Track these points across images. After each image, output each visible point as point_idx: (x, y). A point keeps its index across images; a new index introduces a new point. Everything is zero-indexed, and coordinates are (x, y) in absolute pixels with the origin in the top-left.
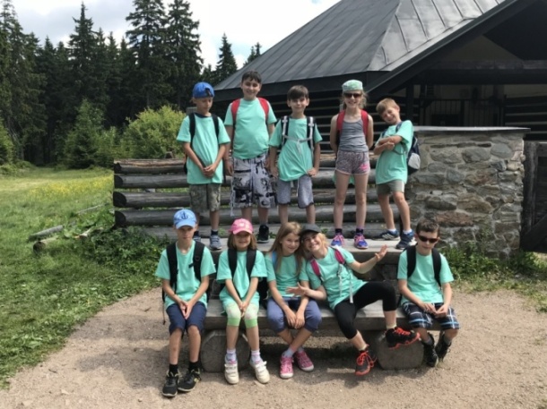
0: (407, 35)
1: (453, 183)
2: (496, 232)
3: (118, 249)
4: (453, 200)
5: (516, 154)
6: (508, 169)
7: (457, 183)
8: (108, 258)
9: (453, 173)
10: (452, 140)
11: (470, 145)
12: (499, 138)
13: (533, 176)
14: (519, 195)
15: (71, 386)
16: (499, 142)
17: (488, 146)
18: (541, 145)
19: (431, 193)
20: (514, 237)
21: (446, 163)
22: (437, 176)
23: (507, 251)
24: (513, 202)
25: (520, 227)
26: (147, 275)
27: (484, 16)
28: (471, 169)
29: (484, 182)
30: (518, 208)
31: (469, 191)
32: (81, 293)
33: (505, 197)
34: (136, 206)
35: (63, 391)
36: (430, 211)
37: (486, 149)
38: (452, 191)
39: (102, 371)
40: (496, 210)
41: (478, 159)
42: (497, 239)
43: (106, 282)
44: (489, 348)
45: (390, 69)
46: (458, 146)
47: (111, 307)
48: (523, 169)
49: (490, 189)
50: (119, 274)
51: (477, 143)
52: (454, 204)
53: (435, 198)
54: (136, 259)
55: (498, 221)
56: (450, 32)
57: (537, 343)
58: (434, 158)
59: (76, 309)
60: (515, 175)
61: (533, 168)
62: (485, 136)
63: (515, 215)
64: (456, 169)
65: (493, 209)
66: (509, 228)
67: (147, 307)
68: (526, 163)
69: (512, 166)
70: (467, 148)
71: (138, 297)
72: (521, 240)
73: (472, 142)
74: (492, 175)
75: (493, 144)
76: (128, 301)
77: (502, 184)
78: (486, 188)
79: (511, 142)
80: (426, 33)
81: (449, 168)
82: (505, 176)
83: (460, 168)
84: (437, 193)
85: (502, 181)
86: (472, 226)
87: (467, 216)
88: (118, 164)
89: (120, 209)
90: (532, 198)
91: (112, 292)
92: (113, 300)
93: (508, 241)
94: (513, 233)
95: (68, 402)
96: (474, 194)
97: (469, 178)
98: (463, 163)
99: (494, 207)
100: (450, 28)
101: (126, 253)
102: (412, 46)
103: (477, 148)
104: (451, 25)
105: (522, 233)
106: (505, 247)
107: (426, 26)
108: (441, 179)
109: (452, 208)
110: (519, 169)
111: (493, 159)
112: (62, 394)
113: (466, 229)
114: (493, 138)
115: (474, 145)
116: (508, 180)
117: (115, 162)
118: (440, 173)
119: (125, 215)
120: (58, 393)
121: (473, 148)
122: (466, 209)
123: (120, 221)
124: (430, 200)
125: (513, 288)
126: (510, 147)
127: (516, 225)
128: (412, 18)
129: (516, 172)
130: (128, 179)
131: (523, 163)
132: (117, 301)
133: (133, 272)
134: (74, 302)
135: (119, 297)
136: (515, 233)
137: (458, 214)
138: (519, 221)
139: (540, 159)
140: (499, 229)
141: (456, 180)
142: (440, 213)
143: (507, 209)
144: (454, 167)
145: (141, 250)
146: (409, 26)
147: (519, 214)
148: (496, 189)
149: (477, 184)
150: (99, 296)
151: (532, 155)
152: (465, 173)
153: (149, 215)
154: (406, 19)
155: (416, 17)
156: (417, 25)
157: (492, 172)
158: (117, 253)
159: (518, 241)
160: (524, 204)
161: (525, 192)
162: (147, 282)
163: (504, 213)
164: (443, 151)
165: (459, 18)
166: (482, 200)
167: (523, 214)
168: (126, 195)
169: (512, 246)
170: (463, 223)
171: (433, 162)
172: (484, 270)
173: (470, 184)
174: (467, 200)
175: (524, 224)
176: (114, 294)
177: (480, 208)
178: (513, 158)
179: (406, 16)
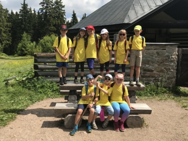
0: (137, 11)
2: (167, 80)
3: (35, 85)
4: (153, 68)
5: (175, 53)
6: (172, 58)
7: (154, 62)
8: (32, 88)
9: (153, 59)
10: (152, 47)
11: (159, 49)
12: (169, 46)
13: (180, 60)
14: (175, 67)
15: (18, 134)
16: (169, 48)
17: (165, 49)
18: (183, 50)
19: (145, 66)
20: (173, 81)
21: (150, 55)
23: (171, 86)
24: (173, 69)
25: (176, 78)
26: (46, 94)
27: (163, 5)
28: (159, 58)
29: (163, 62)
30: (175, 71)
31: (158, 65)
32: (22, 100)
33: (170, 67)
34: (42, 69)
35: (15, 136)
36: (145, 72)
37: (164, 50)
38: (152, 65)
39: (29, 128)
40: (168, 72)
41: (162, 54)
42: (168, 82)
43: (31, 96)
44: (165, 120)
45: (131, 22)
46: (155, 49)
47: (33, 105)
48: (177, 58)
49: (166, 64)
50: (36, 93)
51: (161, 48)
52: (153, 69)
53: (147, 67)
54: (42, 88)
55: (168, 76)
56: (152, 10)
57: (182, 118)
58: (146, 53)
59: (20, 106)
60: (174, 60)
61: (180, 58)
62: (164, 46)
63: (174, 74)
64: (154, 57)
65: (166, 72)
66: (172, 78)
67: (46, 105)
68: (178, 56)
69: (173, 57)
70: (158, 50)
71: (42, 102)
72: (176, 83)
73: (160, 48)
74: (166, 60)
75: (167, 49)
76: (39, 103)
77: (169, 63)
78: (164, 64)
79: (173, 48)
80: (143, 10)
81: (152, 57)
82: (171, 60)
83: (155, 57)
85: (170, 62)
86: (159, 77)
87: (157, 74)
88: (36, 54)
89: (36, 70)
90: (180, 68)
91: (33, 100)
92: (33, 103)
93: (171, 83)
94: (173, 80)
95: (16, 140)
96: (160, 66)
97: (158, 61)
98: (156, 55)
99: (167, 71)
100: (152, 9)
101: (38, 86)
102: (138, 15)
103: (161, 50)
104: (152, 8)
105: (176, 80)
106: (170, 85)
107: (143, 8)
108: (149, 61)
109: (152, 71)
110: (175, 58)
111: (167, 54)
112: (14, 137)
113: (157, 78)
114: (167, 47)
115: (160, 49)
116: (172, 61)
117: (35, 54)
118: (148, 59)
119: (38, 72)
120: (13, 136)
121: (160, 50)
122: (157, 72)
123: (36, 75)
124: (145, 68)
125: (173, 99)
126: (173, 50)
127: (174, 77)
128: (139, 5)
129: (175, 59)
130: (39, 60)
131: (177, 55)
132: (35, 103)
133: (41, 93)
134: (19, 103)
135: (35, 102)
136: (174, 80)
137: (154, 73)
138: (175, 76)
139: (183, 54)
140: (169, 78)
141: (154, 61)
142: (148, 72)
143: (171, 72)
144: (153, 56)
145: (43, 85)
146: (138, 8)
147: (175, 73)
148: (168, 65)
149: (161, 63)
150: (28, 101)
151: (180, 53)
152: (157, 59)
153: (46, 73)
154: (137, 5)
155: (140, 5)
156: (140, 8)
157: (166, 59)
158: (35, 86)
159: (175, 83)
160: (177, 70)
161: (178, 66)
162: (46, 96)
163: (170, 73)
164: (149, 51)
165: (155, 5)
166: (163, 68)
167: (177, 74)
168: (38, 66)
169: (173, 84)
170: (156, 76)
171: (146, 55)
172: (163, 93)
173: (159, 63)
174: (157, 68)
175: (177, 77)
176: (34, 100)
177: (162, 71)
178: (174, 54)
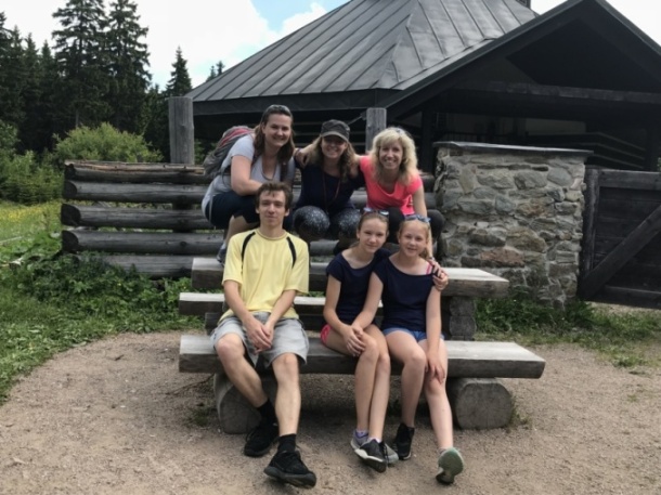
0: (421, 51)
1: (503, 214)
2: (551, 275)
3: (67, 282)
4: (502, 233)
5: (577, 181)
6: (566, 200)
7: (507, 213)
8: (55, 293)
9: (503, 201)
10: (503, 160)
11: (524, 167)
12: (557, 161)
13: (593, 210)
14: (578, 231)
15: (27, 454)
16: (558, 165)
17: (544, 169)
18: (603, 173)
19: (475, 225)
20: (571, 282)
21: (496, 188)
22: (484, 204)
23: (562, 299)
24: (570, 239)
25: (578, 271)
26: (110, 315)
27: (506, 36)
28: (524, 198)
29: (538, 214)
30: (576, 247)
31: (521, 224)
32: (18, 336)
33: (561, 234)
34: (93, 225)
36: (474, 247)
37: (542, 173)
38: (500, 223)
40: (551, 248)
41: (533, 185)
42: (552, 284)
43: (52, 323)
45: (403, 87)
46: (510, 168)
47: (65, 354)
48: (583, 200)
49: (546, 222)
50: (70, 313)
51: (532, 165)
52: (503, 239)
53: (481, 231)
54: (93, 295)
55: (553, 262)
56: (470, 51)
57: (633, 399)
58: (481, 181)
59: (14, 356)
60: (575, 207)
61: (593, 201)
62: (542, 158)
63: (573, 256)
64: (507, 197)
65: (547, 248)
66: (565, 271)
67: (117, 356)
68: (586, 193)
69: (571, 195)
70: (521, 171)
71: (102, 343)
72: (578, 286)
73: (526, 164)
74: (548, 205)
75: (550, 168)
76: (89, 347)
77: (558, 217)
78: (540, 220)
79: (571, 167)
80: (443, 51)
81: (499, 195)
82: (563, 207)
83: (511, 195)
84: (482, 225)
85: (560, 213)
86: (523, 267)
87: (517, 254)
88: (71, 166)
89: (70, 229)
90: (591, 236)
91: (64, 335)
92: (65, 347)
93: (563, 287)
94: (569, 277)
96: (526, 228)
97: (521, 208)
98: (515, 189)
99: (549, 244)
100: (470, 47)
101: (79, 286)
102: (427, 64)
103: (532, 171)
104: (471, 43)
105: (579, 278)
106: (560, 294)
107: (443, 42)
108: (488, 207)
109: (500, 244)
110: (578, 200)
111: (549, 186)
113: (515, 270)
114: (551, 161)
115: (529, 167)
116: (567, 212)
117: (67, 163)
118: (487, 200)
119: (78, 236)
121: (527, 171)
122: (516, 247)
123: (69, 243)
124: (474, 233)
126: (570, 173)
127: (573, 268)
128: (426, 32)
129: (576, 204)
130: (84, 187)
131: (583, 192)
132: (73, 347)
133: (89, 311)
134: (8, 347)
135: (74, 342)
136: (572, 277)
137: (506, 252)
138: (577, 264)
139: (602, 188)
140: (555, 271)
141: (506, 210)
142: (485, 249)
143: (563, 248)
144: (504, 193)
145: (99, 284)
146: (423, 41)
147: (577, 254)
148: (553, 223)
149: (530, 216)
150: (45, 340)
151: (593, 185)
152: (517, 202)
153: (111, 238)
154: (419, 32)
155: (429, 31)
156: (432, 41)
157: (549, 202)
158: (67, 287)
159: (575, 287)
160: (582, 242)
161: (584, 229)
162: (111, 325)
163: (560, 252)
164: (492, 173)
165: (480, 37)
166: (536, 235)
167: (581, 254)
168: (80, 209)
169: (567, 293)
170: (512, 262)
171: (479, 186)
172: (536, 320)
173: (522, 215)
174: (518, 235)
175: (581, 267)
176: (66, 337)
177: (532, 245)
178: (573, 186)
179: (419, 29)
